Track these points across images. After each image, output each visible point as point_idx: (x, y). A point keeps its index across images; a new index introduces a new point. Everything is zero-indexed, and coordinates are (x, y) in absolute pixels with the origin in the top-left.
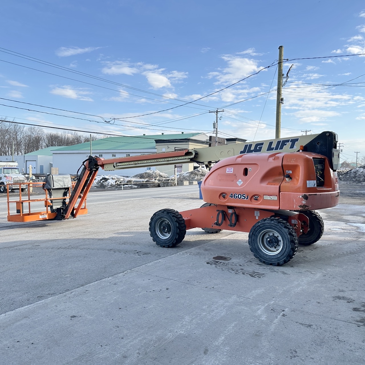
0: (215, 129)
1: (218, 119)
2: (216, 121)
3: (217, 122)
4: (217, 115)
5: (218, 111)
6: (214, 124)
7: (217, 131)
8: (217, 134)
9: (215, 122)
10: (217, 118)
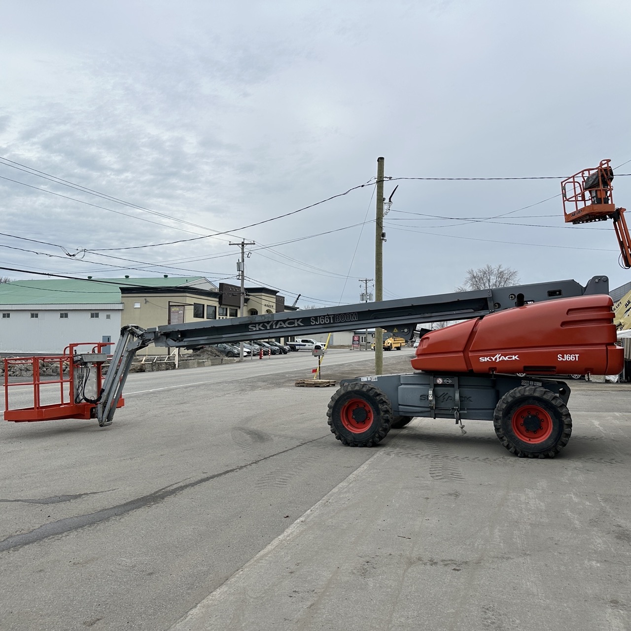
0: (241, 272)
1: (245, 256)
2: (241, 258)
3: (243, 261)
4: (243, 249)
5: (245, 243)
6: (238, 264)
7: (243, 276)
8: (243, 280)
9: (240, 261)
10: (243, 253)
